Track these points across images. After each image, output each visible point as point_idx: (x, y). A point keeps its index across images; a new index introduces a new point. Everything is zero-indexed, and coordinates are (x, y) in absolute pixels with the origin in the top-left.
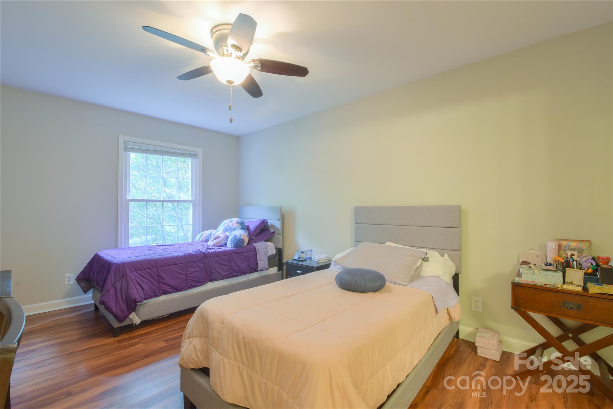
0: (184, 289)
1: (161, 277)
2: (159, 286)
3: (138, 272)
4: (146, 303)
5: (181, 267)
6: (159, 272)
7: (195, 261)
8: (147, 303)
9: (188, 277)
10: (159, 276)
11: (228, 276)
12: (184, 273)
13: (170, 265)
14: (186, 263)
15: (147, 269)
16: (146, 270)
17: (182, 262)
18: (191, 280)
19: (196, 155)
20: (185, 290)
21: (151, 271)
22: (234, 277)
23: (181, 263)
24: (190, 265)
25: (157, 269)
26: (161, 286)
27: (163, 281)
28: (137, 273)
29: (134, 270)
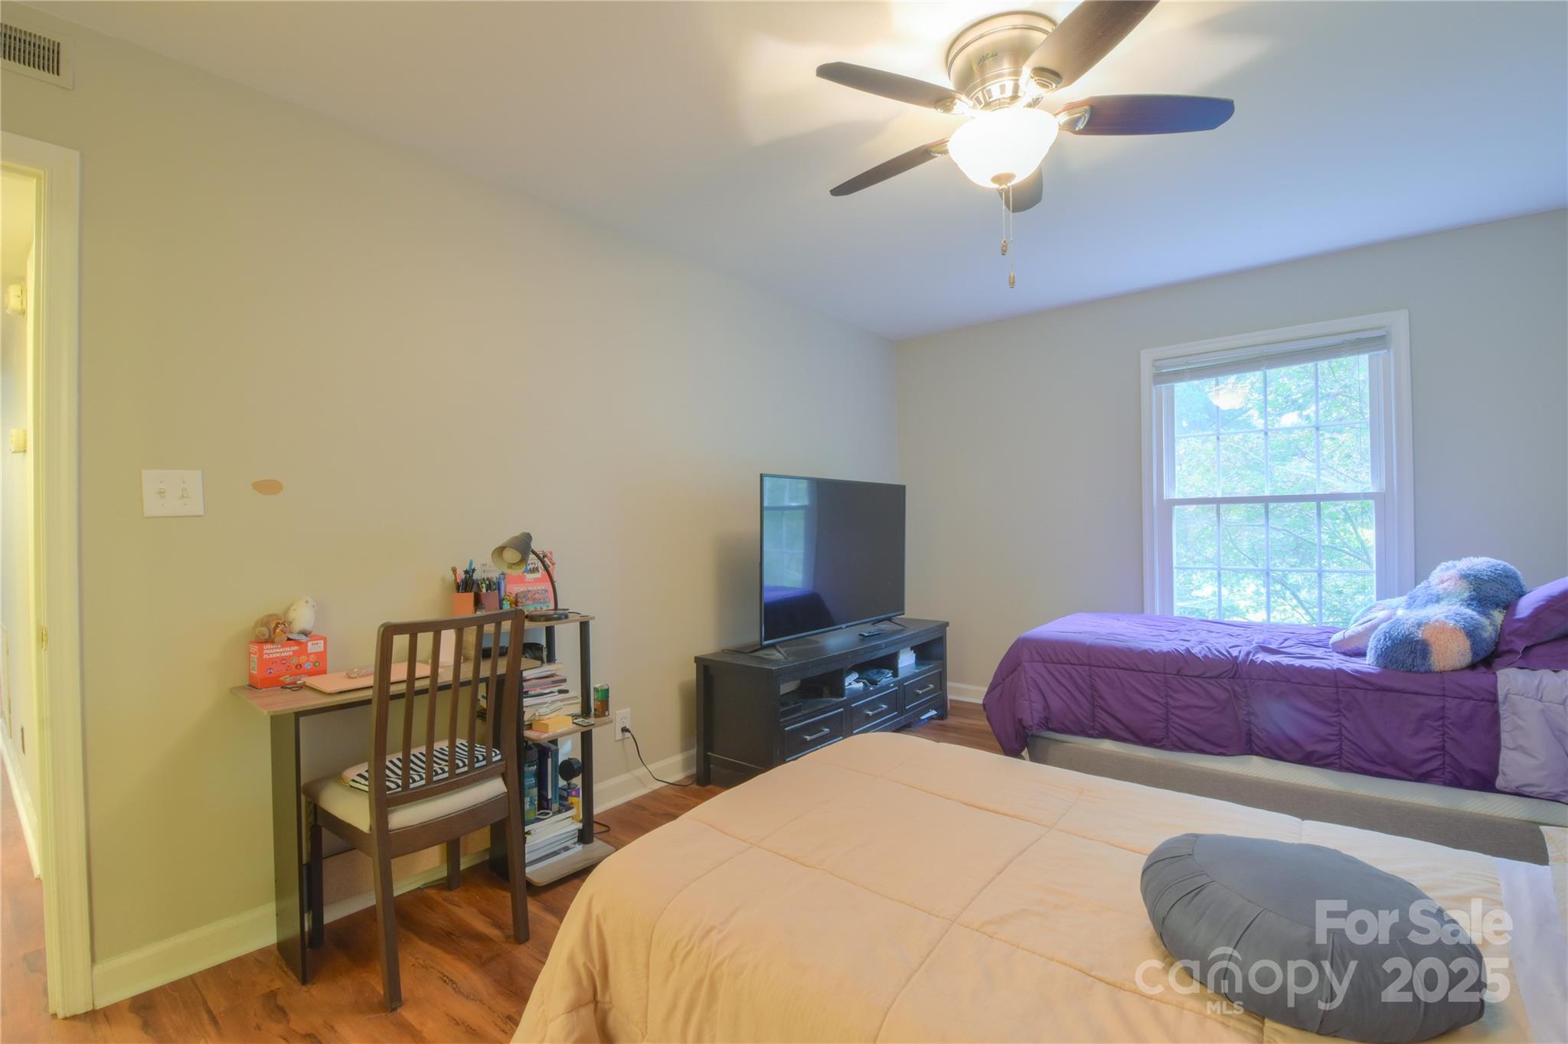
0: (1160, 744)
1: (1097, 691)
2: (1093, 713)
3: (1047, 664)
4: (1063, 742)
5: (1151, 682)
6: (1094, 677)
7: (1197, 677)
8: (1066, 742)
9: (1172, 714)
10: (1092, 687)
11: (1331, 759)
12: (1160, 700)
13: (1122, 669)
14: (1167, 675)
15: (1066, 664)
16: (1066, 666)
17: (1154, 670)
18: (1183, 726)
19: (1382, 337)
20: (1162, 747)
21: (1075, 670)
22: (1361, 773)
23: (1153, 672)
24: (1180, 682)
25: (1090, 669)
26: (1098, 714)
27: (1103, 704)
28: (1045, 666)
29: (1040, 659)
